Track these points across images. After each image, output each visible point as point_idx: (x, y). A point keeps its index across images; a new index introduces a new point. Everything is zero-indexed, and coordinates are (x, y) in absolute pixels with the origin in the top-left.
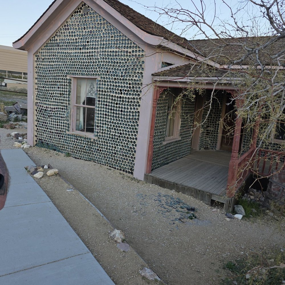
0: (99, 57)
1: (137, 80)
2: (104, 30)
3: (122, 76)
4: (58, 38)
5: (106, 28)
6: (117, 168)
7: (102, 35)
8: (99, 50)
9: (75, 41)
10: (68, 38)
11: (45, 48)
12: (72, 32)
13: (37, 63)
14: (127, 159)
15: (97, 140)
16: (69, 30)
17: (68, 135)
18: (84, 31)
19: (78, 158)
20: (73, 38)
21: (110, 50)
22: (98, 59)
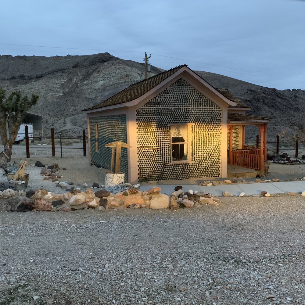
0: (193, 112)
1: (218, 124)
2: (194, 96)
3: (209, 122)
4: (159, 99)
5: (196, 94)
6: (209, 176)
7: (194, 99)
8: (193, 107)
9: (174, 101)
10: (168, 99)
11: (146, 105)
12: (171, 95)
13: (137, 116)
14: (215, 169)
15: (194, 163)
16: (169, 94)
17: (171, 165)
18: (181, 95)
19: (180, 179)
20: (173, 99)
21: (200, 107)
22: (192, 113)
